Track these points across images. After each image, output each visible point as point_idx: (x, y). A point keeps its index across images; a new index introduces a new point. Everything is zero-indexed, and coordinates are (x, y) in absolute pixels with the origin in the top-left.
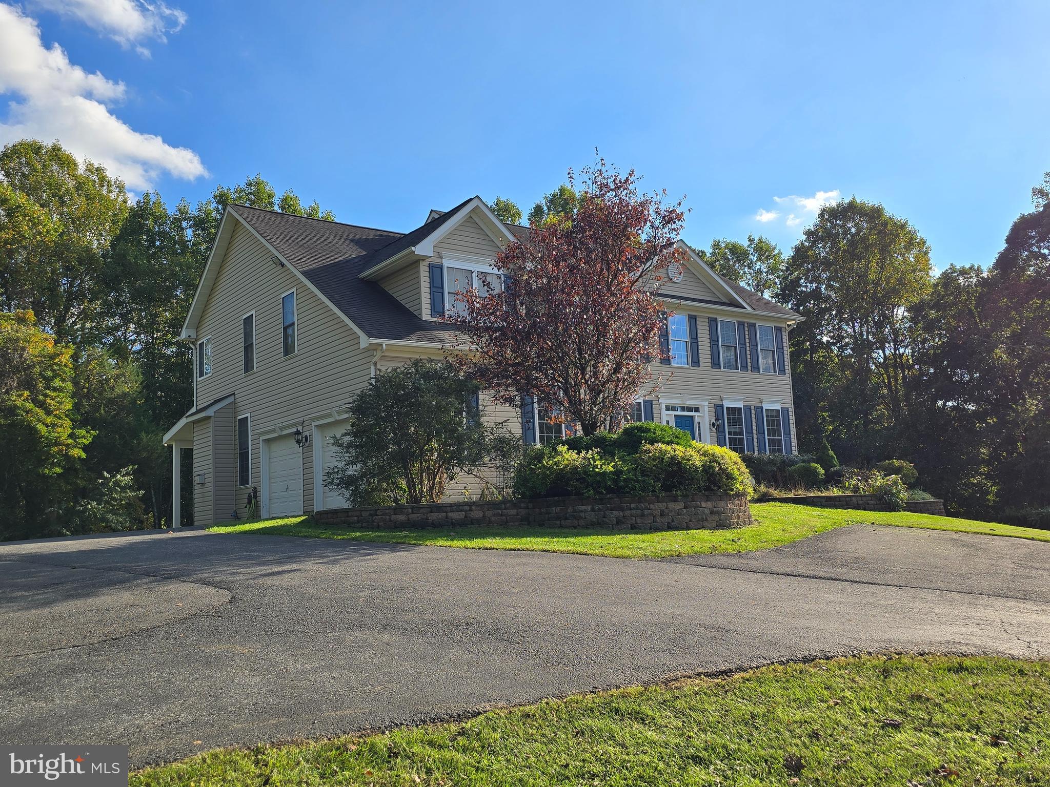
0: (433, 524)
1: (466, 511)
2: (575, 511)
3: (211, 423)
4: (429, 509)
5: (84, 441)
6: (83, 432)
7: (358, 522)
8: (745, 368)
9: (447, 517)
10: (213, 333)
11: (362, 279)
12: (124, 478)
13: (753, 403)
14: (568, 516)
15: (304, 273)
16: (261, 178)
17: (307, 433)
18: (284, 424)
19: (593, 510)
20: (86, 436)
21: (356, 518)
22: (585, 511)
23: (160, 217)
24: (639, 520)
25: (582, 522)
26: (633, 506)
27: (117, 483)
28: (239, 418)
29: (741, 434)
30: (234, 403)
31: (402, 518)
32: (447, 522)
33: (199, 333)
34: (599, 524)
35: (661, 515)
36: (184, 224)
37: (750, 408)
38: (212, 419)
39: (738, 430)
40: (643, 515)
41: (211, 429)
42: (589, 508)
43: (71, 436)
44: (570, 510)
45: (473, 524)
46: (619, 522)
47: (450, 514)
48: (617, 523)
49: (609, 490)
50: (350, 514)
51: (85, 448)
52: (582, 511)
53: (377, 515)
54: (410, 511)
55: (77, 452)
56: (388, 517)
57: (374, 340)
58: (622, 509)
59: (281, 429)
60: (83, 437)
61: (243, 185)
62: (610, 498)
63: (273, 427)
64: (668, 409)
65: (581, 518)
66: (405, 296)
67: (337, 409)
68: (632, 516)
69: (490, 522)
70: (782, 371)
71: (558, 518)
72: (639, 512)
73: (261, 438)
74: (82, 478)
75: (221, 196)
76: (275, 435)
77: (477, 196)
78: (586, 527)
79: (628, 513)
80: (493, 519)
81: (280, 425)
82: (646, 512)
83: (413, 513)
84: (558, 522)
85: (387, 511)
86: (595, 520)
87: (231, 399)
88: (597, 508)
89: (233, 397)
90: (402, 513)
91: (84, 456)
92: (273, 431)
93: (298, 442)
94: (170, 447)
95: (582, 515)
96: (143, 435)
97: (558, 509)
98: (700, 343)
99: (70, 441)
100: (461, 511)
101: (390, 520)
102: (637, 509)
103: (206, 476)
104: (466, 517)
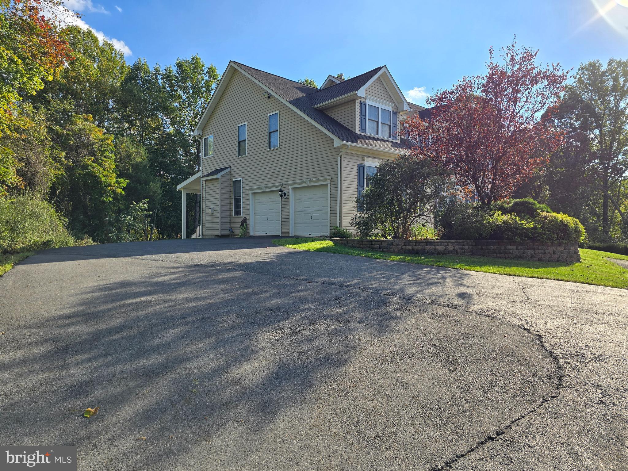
0: (428, 252)
1: (445, 246)
2: (506, 249)
3: (219, 182)
4: (425, 244)
5: (123, 185)
6: (122, 180)
7: (380, 248)
9: (435, 249)
10: (215, 133)
11: (315, 109)
12: (143, 205)
14: (501, 251)
15: (290, 102)
16: (198, 56)
17: (286, 192)
18: (267, 185)
19: (517, 249)
20: (124, 182)
21: (378, 246)
22: (513, 249)
23: (147, 72)
24: (543, 256)
25: (510, 255)
26: (540, 247)
27: (140, 207)
28: (234, 180)
30: (230, 172)
31: (409, 247)
32: (436, 251)
33: (203, 133)
34: (520, 257)
35: (554, 253)
36: (158, 76)
38: (220, 179)
40: (545, 253)
41: (219, 185)
42: (515, 247)
43: (117, 182)
44: (503, 248)
45: (449, 253)
46: (532, 257)
47: (437, 247)
48: (531, 257)
49: (529, 238)
50: (373, 243)
51: (124, 189)
52: (511, 249)
53: (393, 245)
54: (414, 244)
55: (120, 191)
56: (400, 247)
57: (345, 143)
58: (534, 249)
59: (266, 188)
60: (122, 183)
61: (189, 59)
62: (528, 243)
63: (260, 186)
65: (510, 253)
66: (343, 119)
67: (309, 180)
68: (539, 253)
69: (457, 252)
71: (495, 252)
72: (543, 251)
73: (250, 192)
74: (121, 204)
75: (180, 63)
76: (262, 191)
77: (385, 66)
78: (513, 258)
79: (537, 252)
80: (459, 251)
81: (265, 186)
82: (547, 251)
83: (416, 245)
84: (495, 254)
85: (400, 243)
86: (518, 255)
87: (229, 170)
88: (520, 248)
89: (229, 168)
90: (409, 245)
91: (123, 192)
92: (261, 188)
93: (281, 196)
94: (180, 192)
95: (511, 251)
96: (151, 184)
97: (495, 247)
99: (116, 185)
100: (443, 245)
101: (402, 249)
102: (542, 249)
103: (215, 209)
104: (445, 249)
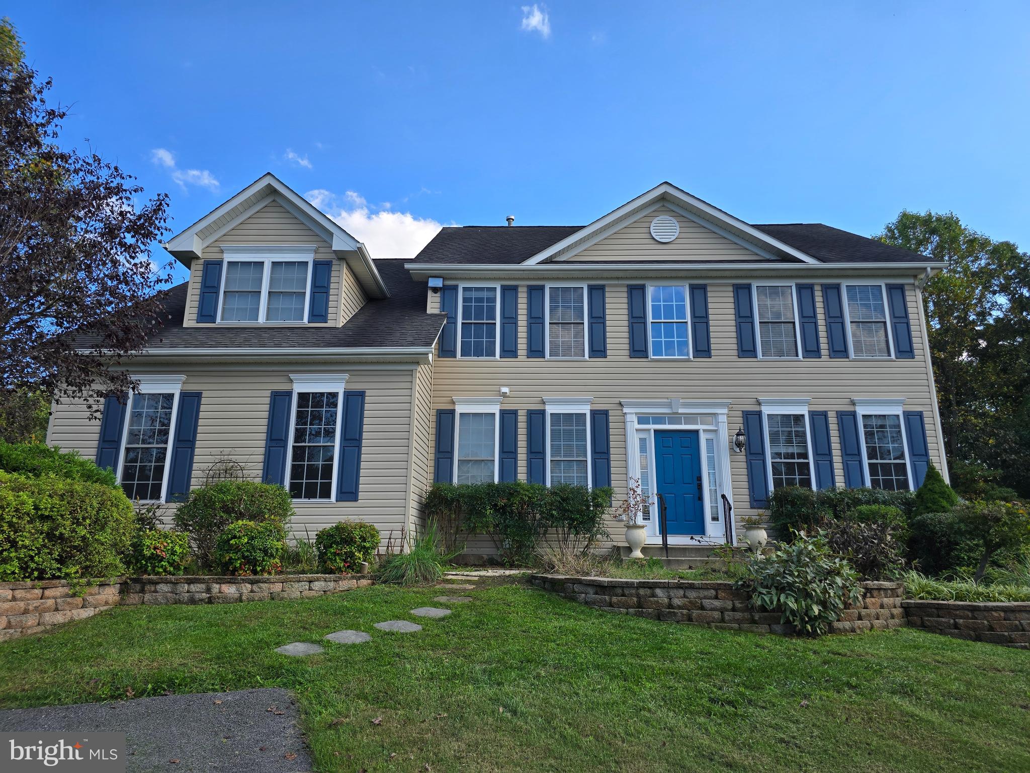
8: (812, 352)
13: (833, 407)
29: (805, 456)
37: (825, 414)
39: (796, 450)
64: (642, 420)
70: (906, 351)
98: (711, 323)
